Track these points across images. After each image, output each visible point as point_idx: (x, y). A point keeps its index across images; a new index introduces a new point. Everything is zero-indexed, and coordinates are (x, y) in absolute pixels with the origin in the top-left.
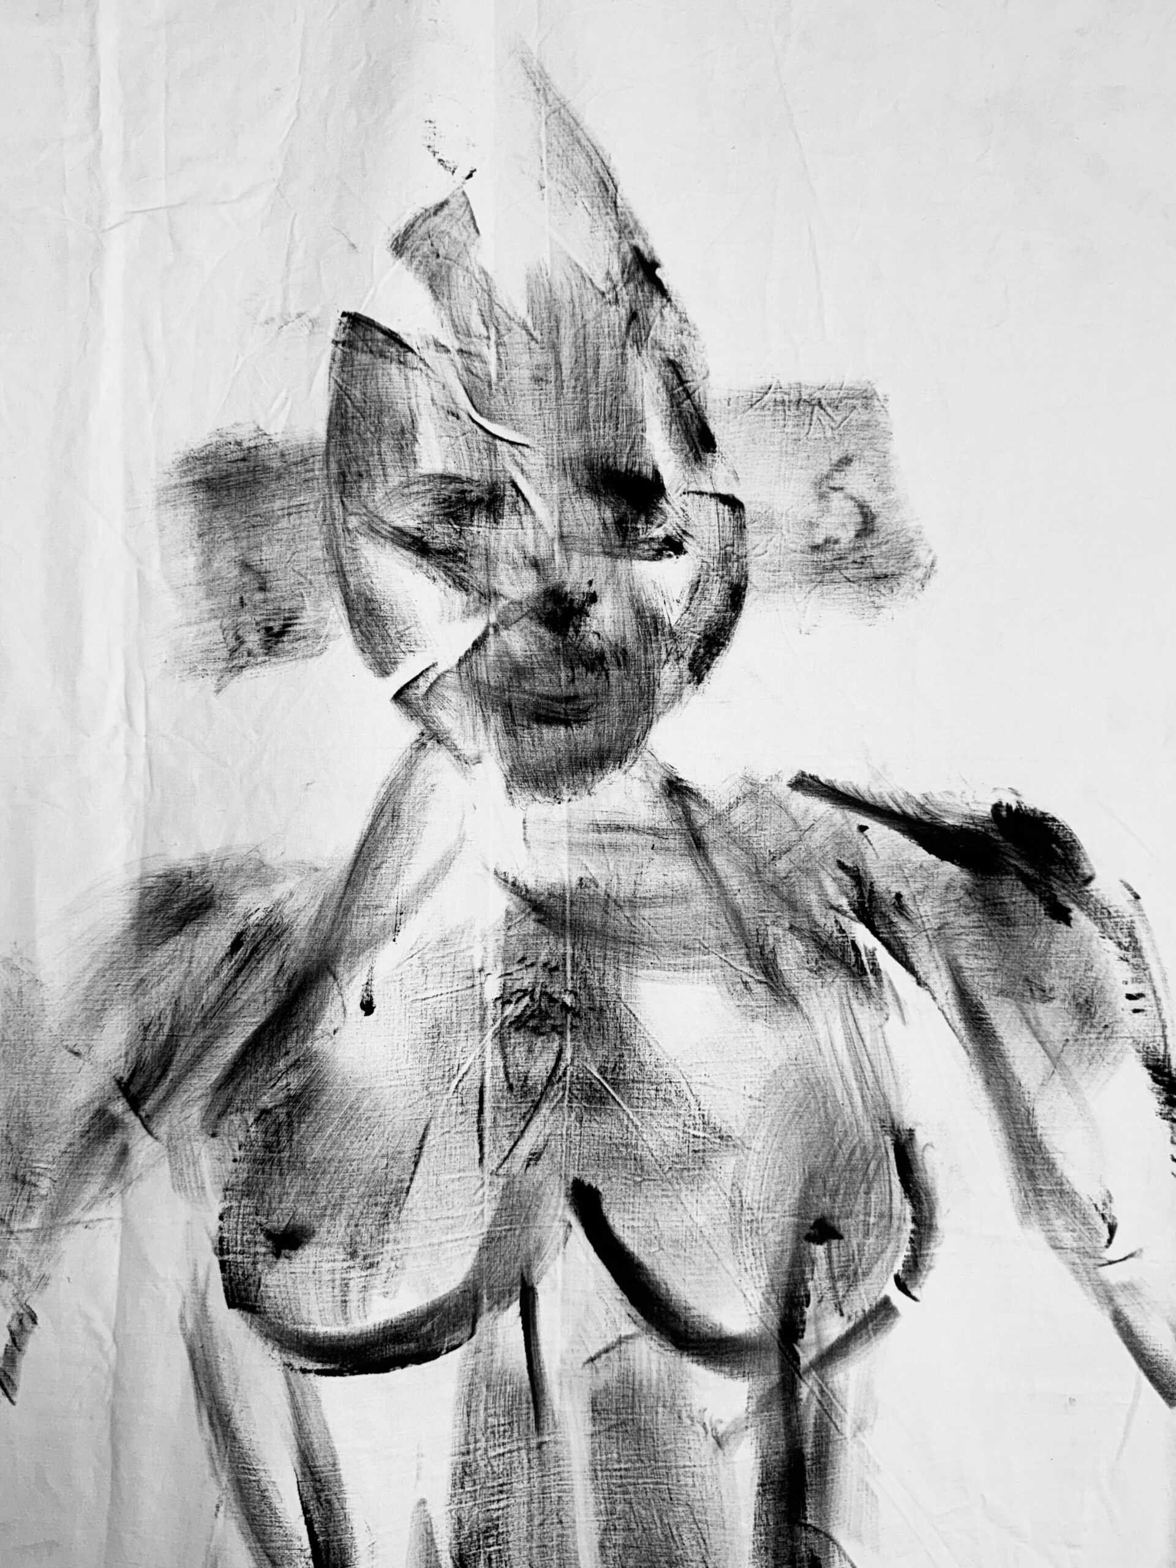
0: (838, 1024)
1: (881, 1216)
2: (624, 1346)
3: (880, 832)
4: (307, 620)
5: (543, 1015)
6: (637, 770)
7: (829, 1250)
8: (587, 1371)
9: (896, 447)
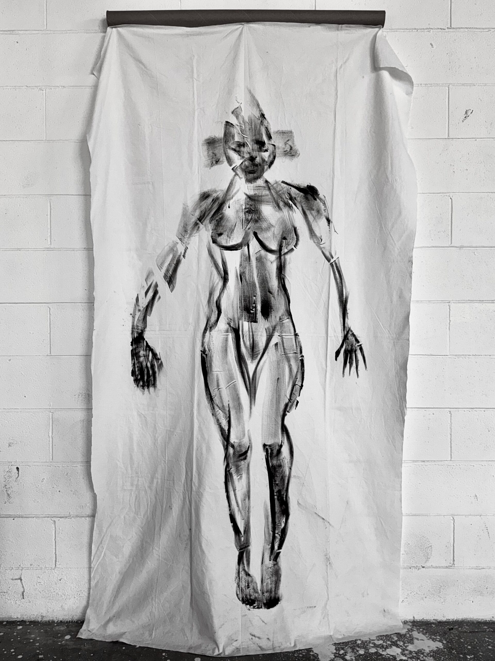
0: (287, 213)
1: (292, 237)
2: (260, 251)
3: (292, 188)
4: (221, 159)
5: (250, 211)
6: (262, 179)
7: (285, 241)
8: (256, 255)
9: (295, 139)
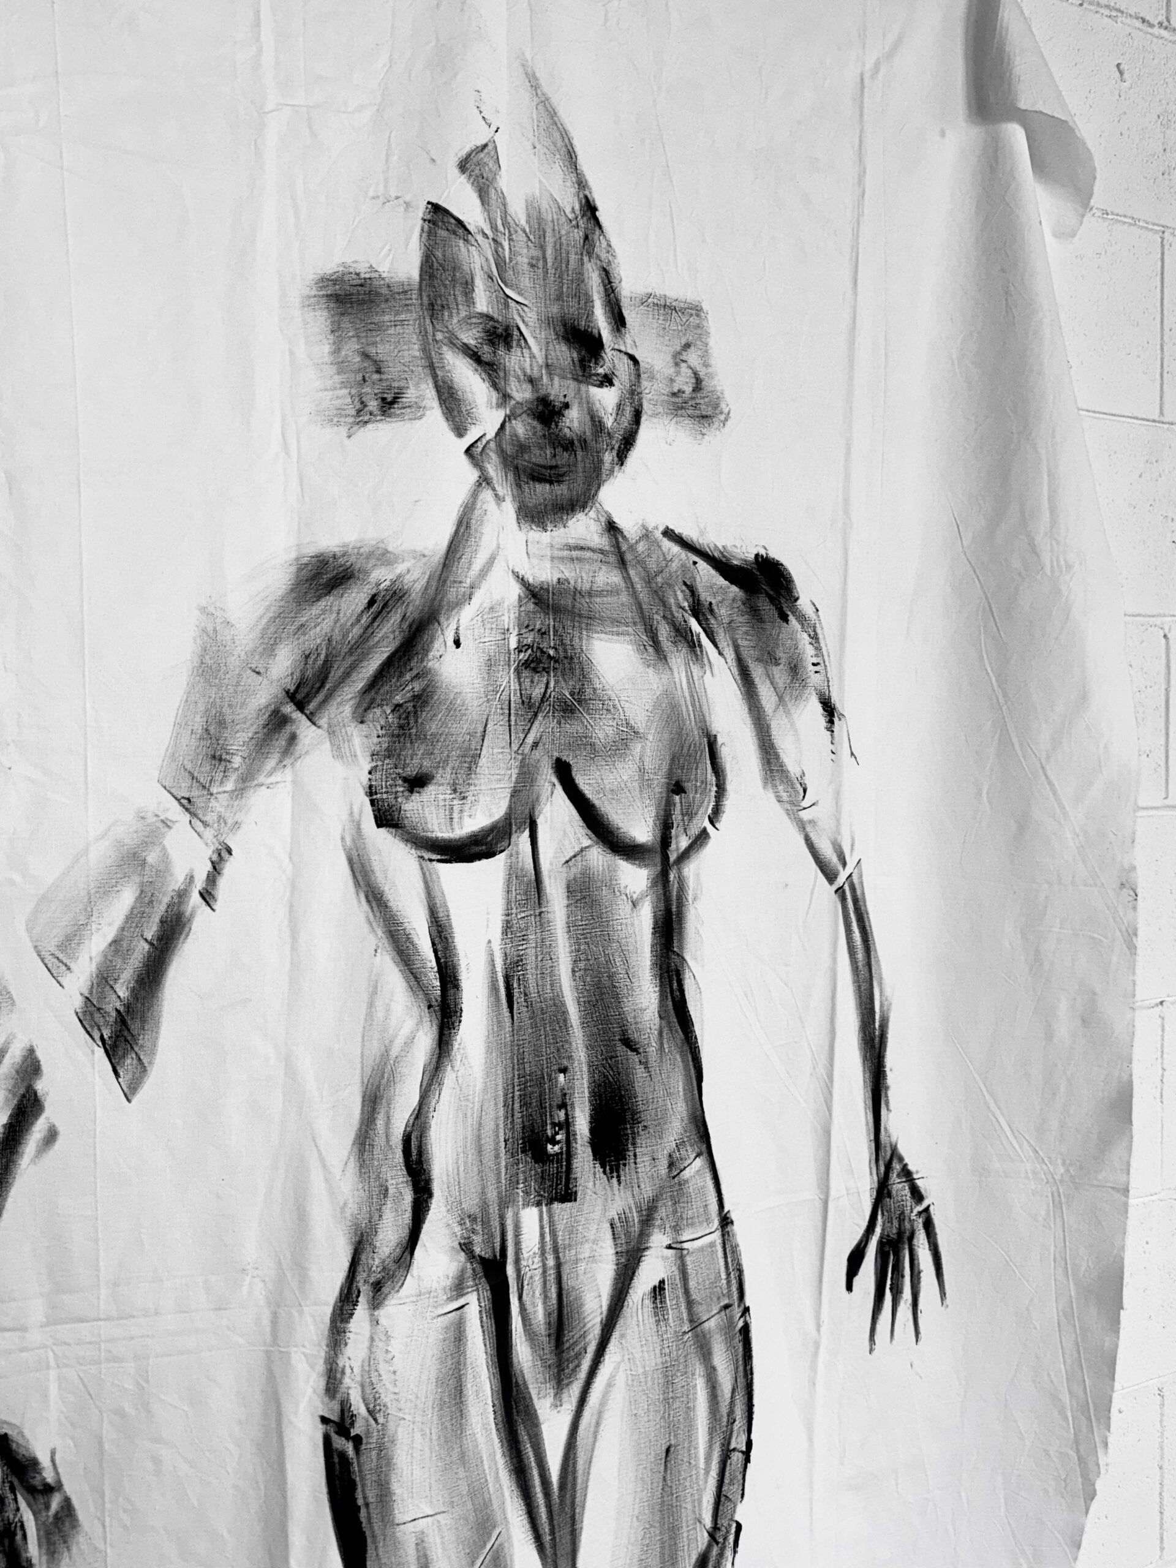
0: (684, 674)
1: (702, 782)
2: (584, 853)
3: (702, 565)
4: (411, 395)
5: (538, 661)
6: (592, 514)
7: (681, 798)
8: (565, 869)
9: (712, 342)
